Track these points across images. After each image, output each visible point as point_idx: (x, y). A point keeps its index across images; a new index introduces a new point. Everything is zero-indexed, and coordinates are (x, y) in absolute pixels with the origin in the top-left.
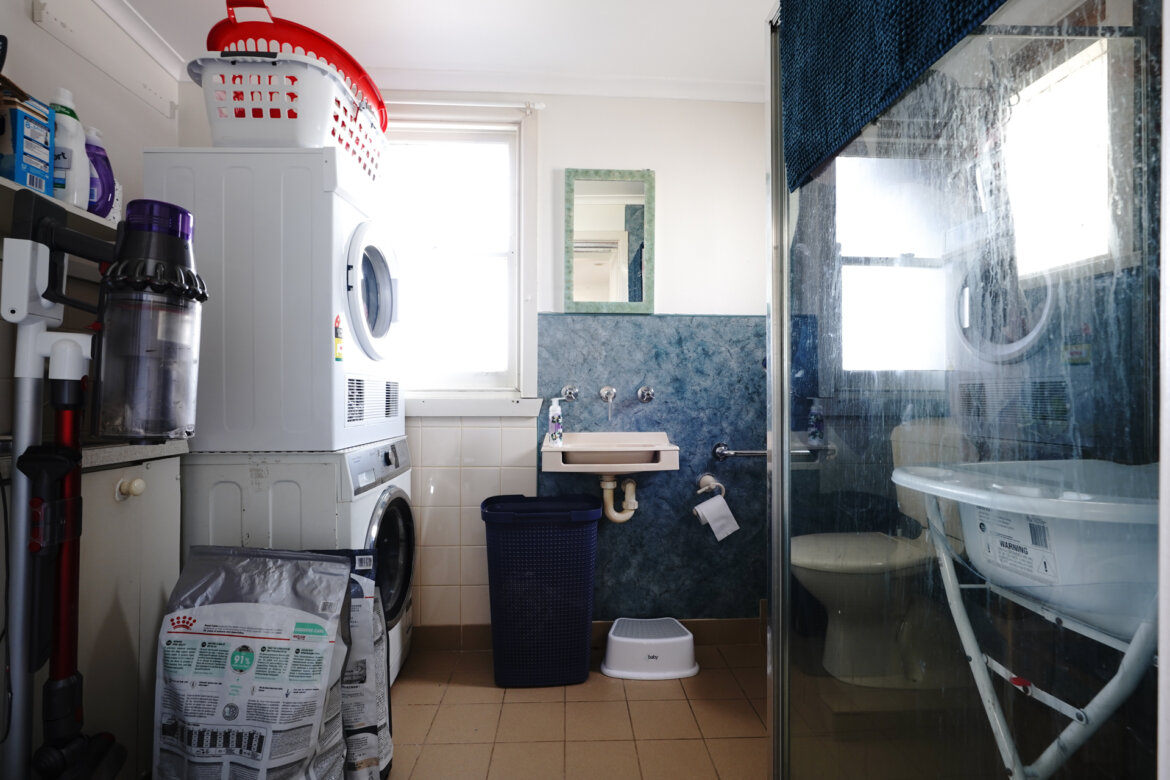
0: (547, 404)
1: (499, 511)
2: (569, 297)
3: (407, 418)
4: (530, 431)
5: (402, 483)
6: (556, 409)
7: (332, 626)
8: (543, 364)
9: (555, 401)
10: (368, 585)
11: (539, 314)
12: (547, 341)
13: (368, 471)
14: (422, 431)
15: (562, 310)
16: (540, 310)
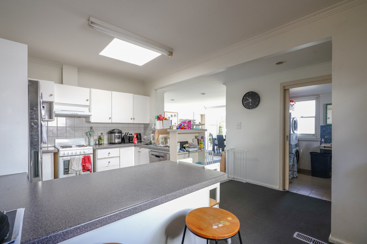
0: (322, 139)
1: (313, 154)
2: (326, 123)
3: (298, 140)
4: (319, 143)
5: (298, 148)
6: (323, 140)
7: (292, 159)
8: (321, 133)
9: (323, 139)
10: (295, 157)
11: (321, 126)
12: (322, 130)
13: (294, 146)
14: (300, 142)
15: (325, 125)
16: (321, 125)
